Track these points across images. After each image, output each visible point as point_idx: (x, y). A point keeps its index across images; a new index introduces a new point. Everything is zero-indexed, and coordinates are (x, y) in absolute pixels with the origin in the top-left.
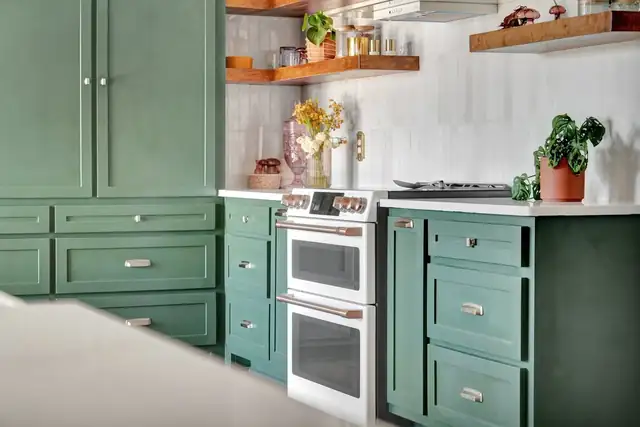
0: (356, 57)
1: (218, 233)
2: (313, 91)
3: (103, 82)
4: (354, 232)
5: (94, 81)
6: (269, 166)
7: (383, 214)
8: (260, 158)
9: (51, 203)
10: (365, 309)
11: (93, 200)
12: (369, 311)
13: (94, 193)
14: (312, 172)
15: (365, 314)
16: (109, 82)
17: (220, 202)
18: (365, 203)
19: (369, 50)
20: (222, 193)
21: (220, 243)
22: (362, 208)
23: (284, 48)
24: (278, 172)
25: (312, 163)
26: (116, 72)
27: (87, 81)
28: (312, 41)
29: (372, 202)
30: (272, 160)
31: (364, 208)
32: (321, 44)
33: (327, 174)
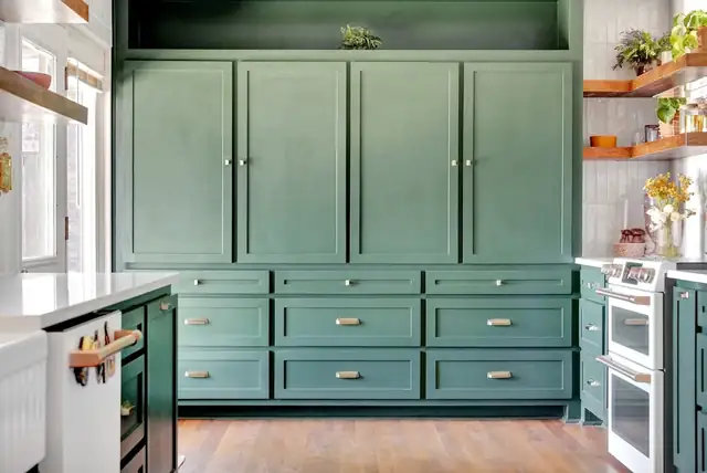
0: (691, 133)
1: (574, 297)
2: (677, 164)
3: (468, 163)
4: (645, 301)
5: (461, 162)
6: (634, 236)
7: (670, 284)
8: (625, 228)
9: (423, 268)
10: (652, 373)
11: (460, 266)
12: (656, 376)
13: (460, 260)
14: (662, 242)
15: (652, 379)
16: (474, 163)
17: (575, 269)
18: (654, 274)
19: (702, 127)
20: (578, 261)
21: (575, 305)
22: (650, 280)
23: (648, 126)
24: (644, 242)
25: (662, 234)
26: (479, 155)
27: (454, 163)
28: (663, 120)
29: (661, 272)
30: (636, 230)
31: (652, 279)
32: (671, 123)
33: (676, 244)
